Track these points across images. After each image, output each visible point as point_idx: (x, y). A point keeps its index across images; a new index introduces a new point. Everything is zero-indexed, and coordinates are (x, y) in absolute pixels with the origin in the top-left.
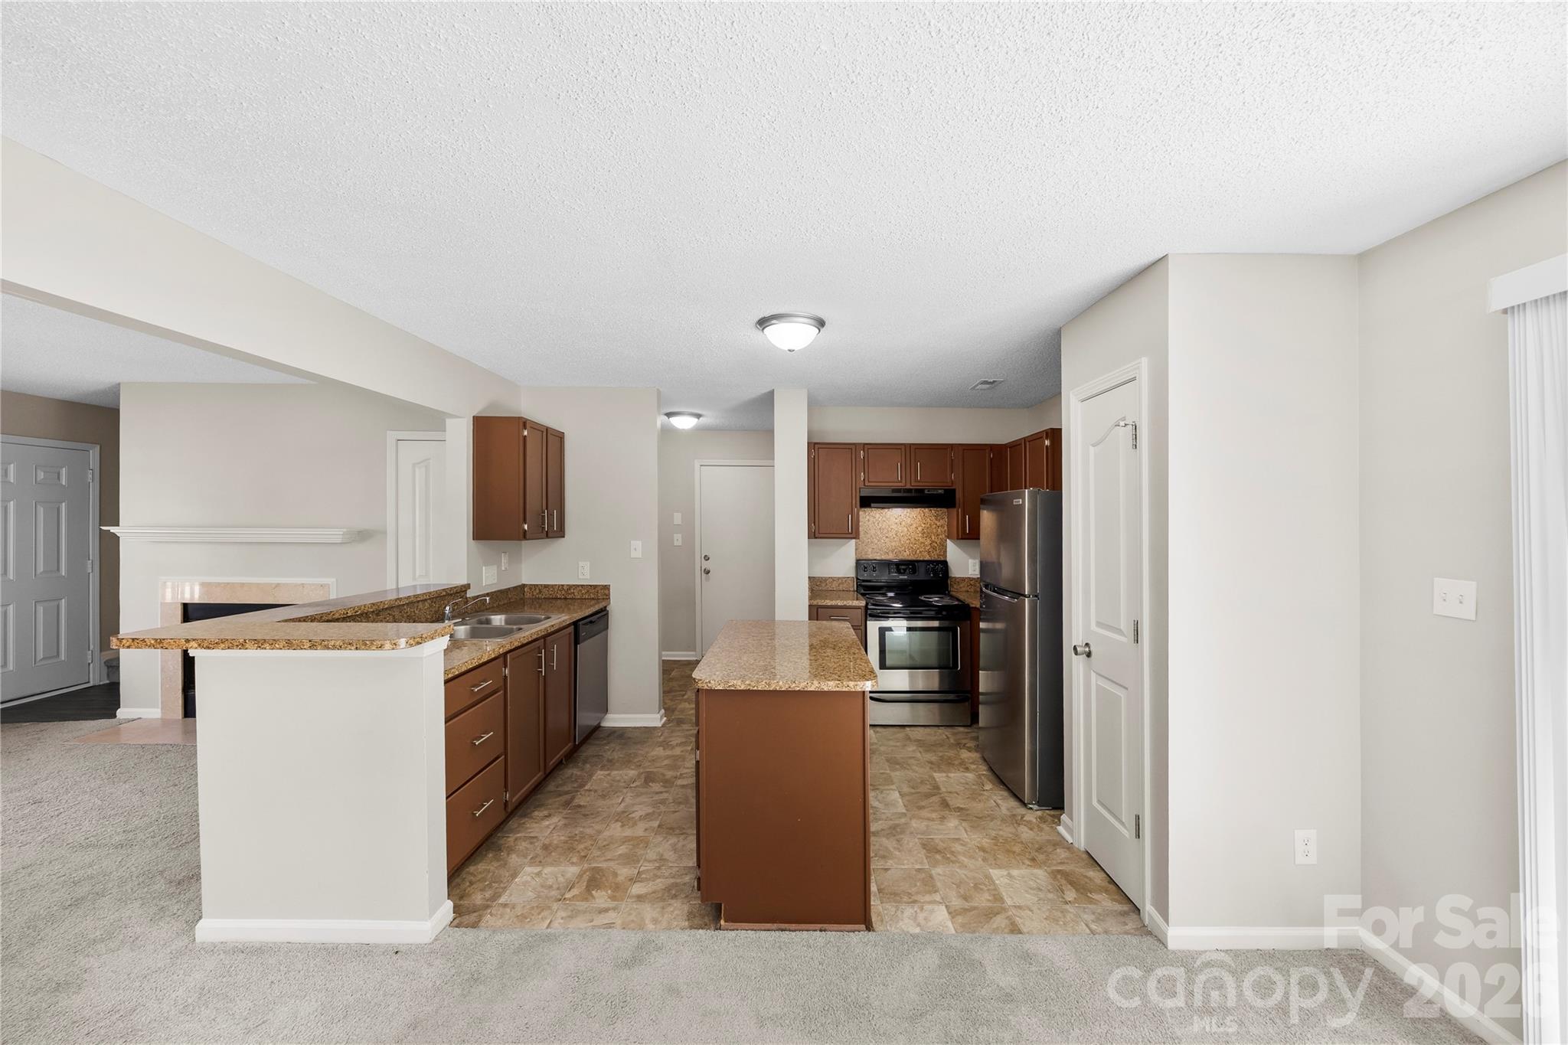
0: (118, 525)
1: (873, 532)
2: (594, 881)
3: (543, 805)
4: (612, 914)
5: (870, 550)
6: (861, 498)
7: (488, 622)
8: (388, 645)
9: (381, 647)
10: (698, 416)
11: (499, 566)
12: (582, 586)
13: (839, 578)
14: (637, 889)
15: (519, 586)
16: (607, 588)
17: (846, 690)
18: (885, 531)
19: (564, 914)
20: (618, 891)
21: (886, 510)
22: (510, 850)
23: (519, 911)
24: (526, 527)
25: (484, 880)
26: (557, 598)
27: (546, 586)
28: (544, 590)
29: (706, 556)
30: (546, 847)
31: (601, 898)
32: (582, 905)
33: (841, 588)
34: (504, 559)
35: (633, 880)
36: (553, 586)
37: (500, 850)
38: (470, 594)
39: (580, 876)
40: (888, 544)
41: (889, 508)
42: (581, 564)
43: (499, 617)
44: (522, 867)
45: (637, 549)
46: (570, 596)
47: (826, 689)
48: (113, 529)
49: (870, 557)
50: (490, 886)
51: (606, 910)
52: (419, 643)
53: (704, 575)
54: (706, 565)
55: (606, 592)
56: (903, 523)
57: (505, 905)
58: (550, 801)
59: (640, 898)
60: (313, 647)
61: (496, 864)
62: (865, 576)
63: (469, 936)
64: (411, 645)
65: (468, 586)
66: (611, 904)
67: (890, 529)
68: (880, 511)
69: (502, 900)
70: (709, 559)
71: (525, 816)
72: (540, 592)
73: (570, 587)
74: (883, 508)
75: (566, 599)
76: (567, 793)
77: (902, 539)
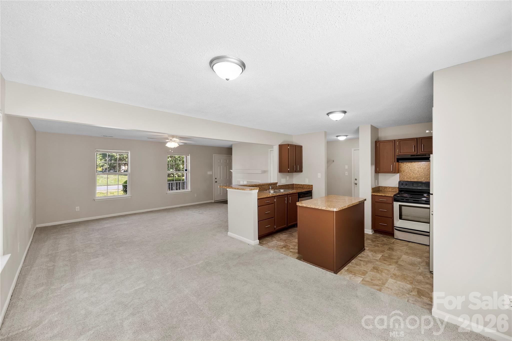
0: (232, 170)
1: (407, 171)
2: (285, 247)
3: (285, 233)
4: (284, 252)
5: (406, 178)
6: (397, 159)
7: (280, 191)
8: (246, 190)
9: (245, 190)
10: (347, 136)
11: (286, 178)
12: (306, 185)
13: (392, 187)
14: (291, 250)
15: (292, 184)
16: (312, 186)
17: (328, 210)
18: (413, 171)
19: (276, 249)
20: (288, 249)
21: (413, 163)
22: (275, 238)
23: (269, 246)
24: (289, 169)
25: (267, 240)
26: (300, 188)
27: (298, 184)
28: (298, 186)
29: (356, 179)
30: (281, 239)
31: (284, 249)
32: (280, 249)
33: (393, 191)
34: (288, 177)
35: (292, 249)
36: (300, 184)
37: (273, 237)
38: (278, 185)
39: (283, 245)
40: (414, 175)
41: (414, 162)
42: (306, 179)
43: (282, 190)
44: (275, 240)
45: (319, 175)
46: (303, 187)
47: (323, 209)
48: (231, 171)
49: (406, 180)
50: (267, 242)
51: (283, 251)
52: (251, 190)
53: (355, 185)
54: (356, 182)
55: (312, 187)
56: (421, 168)
57: (268, 245)
58: (287, 232)
59: (291, 252)
60: (237, 189)
61: (271, 239)
62: (402, 187)
63: (260, 246)
64: (249, 190)
65: (277, 183)
66: (285, 250)
67: (415, 170)
68: (410, 163)
69: (268, 244)
70: (356, 180)
71: (281, 233)
72: (297, 186)
73: (304, 185)
74: (412, 162)
75: (303, 188)
76: (292, 232)
77: (421, 174)
